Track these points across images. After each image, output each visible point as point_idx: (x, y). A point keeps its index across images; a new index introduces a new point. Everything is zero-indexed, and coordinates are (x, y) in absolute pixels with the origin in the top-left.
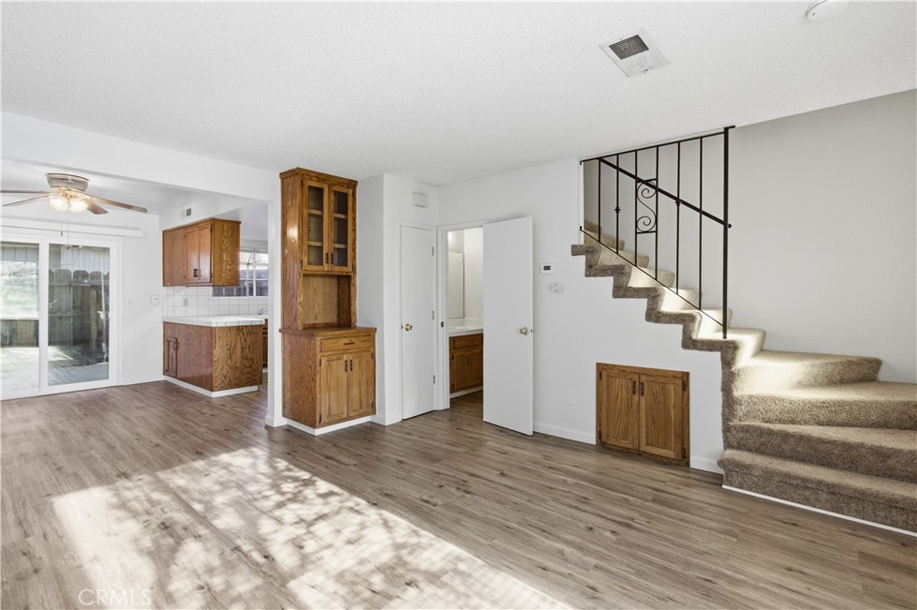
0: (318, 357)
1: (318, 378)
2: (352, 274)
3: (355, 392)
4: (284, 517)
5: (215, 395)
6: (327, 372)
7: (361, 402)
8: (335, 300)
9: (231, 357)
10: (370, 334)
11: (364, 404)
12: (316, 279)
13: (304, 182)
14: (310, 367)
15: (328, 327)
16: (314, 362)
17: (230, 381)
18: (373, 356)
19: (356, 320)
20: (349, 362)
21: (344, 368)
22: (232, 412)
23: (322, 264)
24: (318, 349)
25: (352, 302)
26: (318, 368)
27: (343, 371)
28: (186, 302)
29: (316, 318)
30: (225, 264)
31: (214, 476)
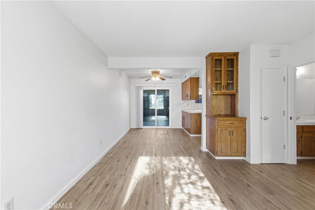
0: (216, 128)
1: (216, 136)
2: (236, 94)
3: (235, 145)
4: (184, 188)
5: (191, 135)
6: (220, 135)
7: (238, 150)
8: (230, 105)
9: (196, 124)
10: (244, 120)
11: (240, 151)
12: (220, 96)
13: (213, 58)
14: (214, 131)
15: (226, 116)
16: (215, 130)
17: (196, 132)
18: (245, 130)
19: (238, 114)
20: (231, 131)
21: (229, 134)
22: (193, 142)
23: (221, 90)
24: (216, 125)
25: (236, 105)
26: (216, 132)
27: (229, 135)
28: (188, 105)
29: (221, 112)
30: (194, 92)
31: (175, 164)
